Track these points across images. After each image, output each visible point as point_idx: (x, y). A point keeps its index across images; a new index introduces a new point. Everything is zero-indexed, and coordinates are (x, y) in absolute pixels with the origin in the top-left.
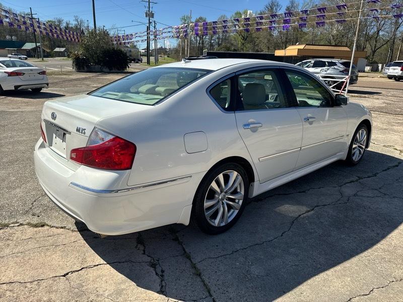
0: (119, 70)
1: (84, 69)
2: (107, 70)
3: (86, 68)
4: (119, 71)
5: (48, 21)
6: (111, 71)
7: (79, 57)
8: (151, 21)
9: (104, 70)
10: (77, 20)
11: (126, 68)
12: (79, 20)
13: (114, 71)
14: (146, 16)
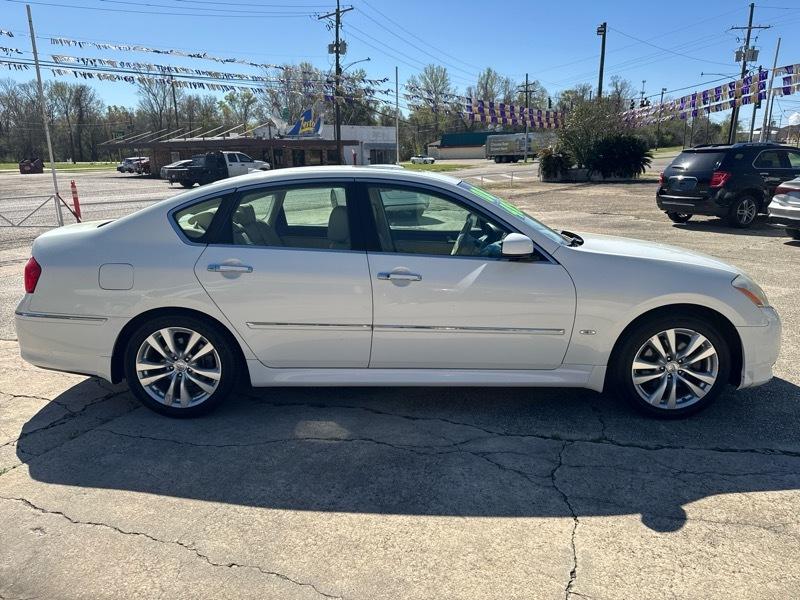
0: (621, 176)
1: (556, 176)
2: (598, 177)
3: (559, 176)
4: (622, 179)
5: (566, 92)
6: (607, 179)
7: (550, 156)
8: (747, 68)
9: (593, 177)
10: (615, 84)
11: (640, 172)
12: (619, 84)
13: (613, 178)
14: (738, 60)
